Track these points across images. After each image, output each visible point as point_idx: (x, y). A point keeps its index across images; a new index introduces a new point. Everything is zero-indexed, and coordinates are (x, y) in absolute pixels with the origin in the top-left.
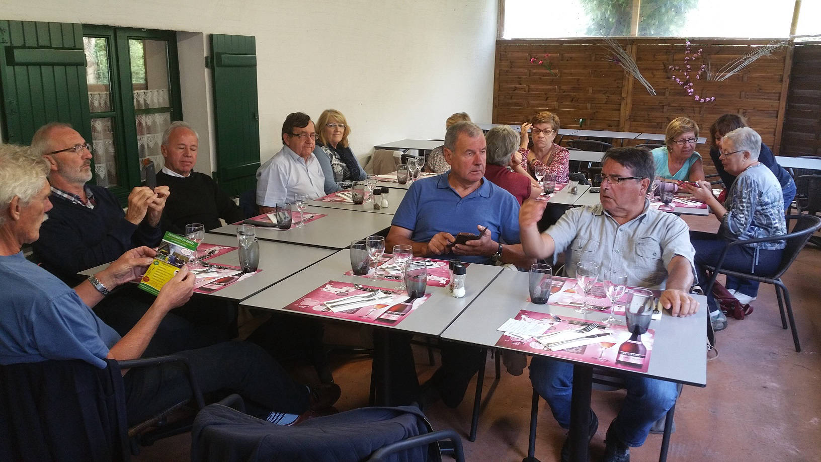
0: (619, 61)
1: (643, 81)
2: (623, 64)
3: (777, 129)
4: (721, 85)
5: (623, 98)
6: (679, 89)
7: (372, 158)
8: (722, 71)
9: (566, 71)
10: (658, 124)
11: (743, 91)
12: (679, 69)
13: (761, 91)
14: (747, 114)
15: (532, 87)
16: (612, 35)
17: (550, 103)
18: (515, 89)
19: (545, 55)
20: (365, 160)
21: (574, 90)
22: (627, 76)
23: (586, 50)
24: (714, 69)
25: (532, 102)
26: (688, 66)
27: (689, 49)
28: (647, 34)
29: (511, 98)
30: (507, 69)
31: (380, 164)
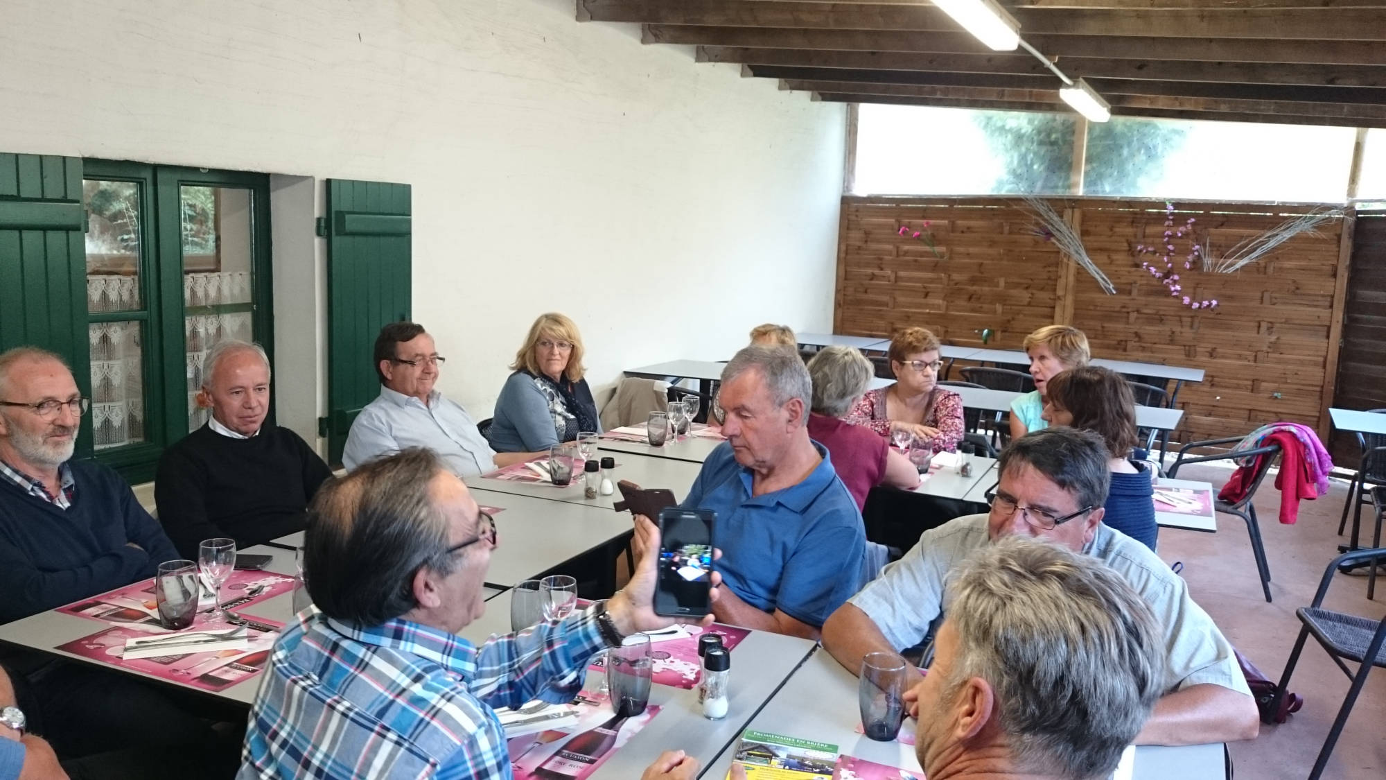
0: (1049, 234)
1: (1093, 269)
2: (1058, 240)
3: (1329, 357)
4: (1227, 281)
5: (1059, 298)
6: (1154, 286)
7: (618, 391)
8: (1229, 257)
9: (961, 249)
10: (1120, 342)
11: (1267, 291)
12: (1155, 252)
13: (1298, 291)
14: (1274, 329)
15: (902, 274)
16: (1039, 190)
17: (931, 303)
18: (873, 277)
19: (924, 222)
20: (607, 395)
21: (973, 281)
22: (1065, 260)
23: (994, 215)
24: (1215, 253)
25: (901, 299)
26: (1171, 247)
27: (1171, 217)
28: (1097, 192)
29: (866, 292)
30: (858, 244)
31: (631, 401)
